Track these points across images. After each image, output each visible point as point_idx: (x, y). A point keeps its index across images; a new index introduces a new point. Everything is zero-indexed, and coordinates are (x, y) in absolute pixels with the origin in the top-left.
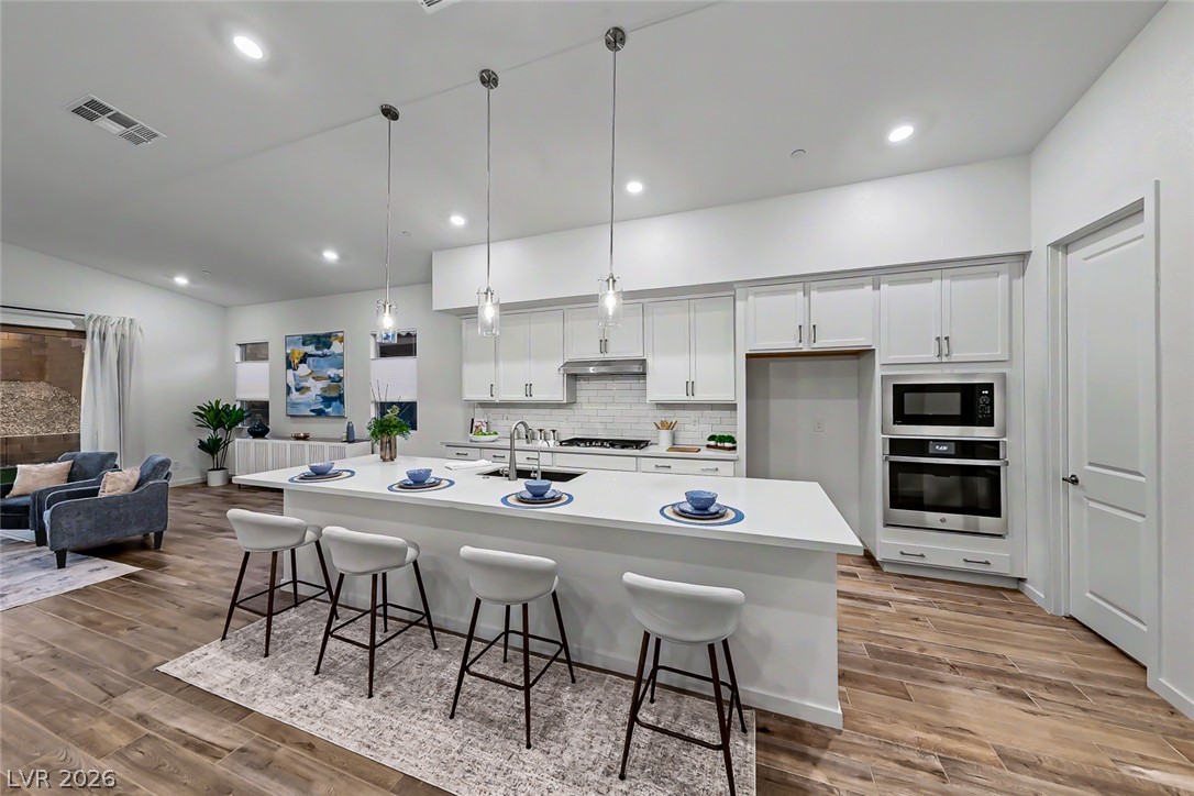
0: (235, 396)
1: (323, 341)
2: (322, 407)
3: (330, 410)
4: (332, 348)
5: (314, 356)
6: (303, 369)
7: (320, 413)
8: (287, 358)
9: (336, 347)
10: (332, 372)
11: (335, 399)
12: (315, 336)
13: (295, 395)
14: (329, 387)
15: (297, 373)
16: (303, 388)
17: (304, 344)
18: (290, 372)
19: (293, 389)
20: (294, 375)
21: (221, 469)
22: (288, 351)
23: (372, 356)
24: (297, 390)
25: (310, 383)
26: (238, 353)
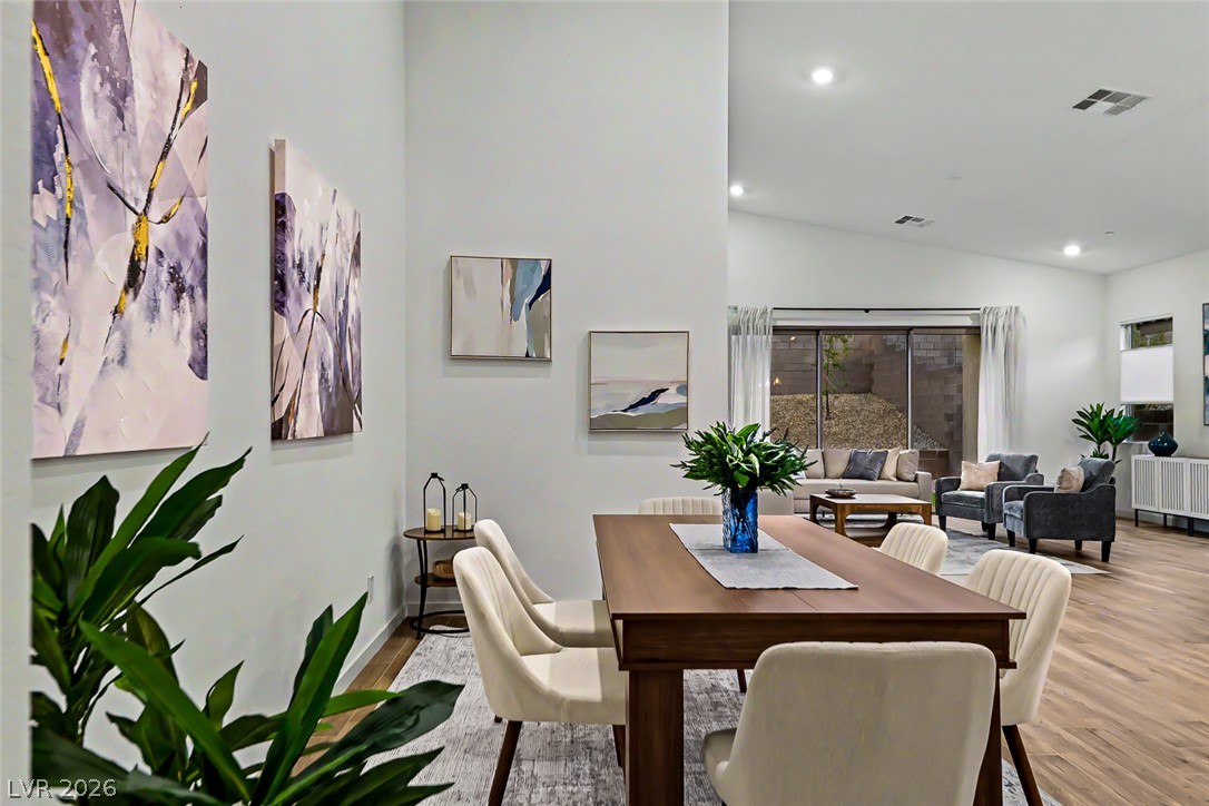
8: (1206, 338)
26: (1122, 337)
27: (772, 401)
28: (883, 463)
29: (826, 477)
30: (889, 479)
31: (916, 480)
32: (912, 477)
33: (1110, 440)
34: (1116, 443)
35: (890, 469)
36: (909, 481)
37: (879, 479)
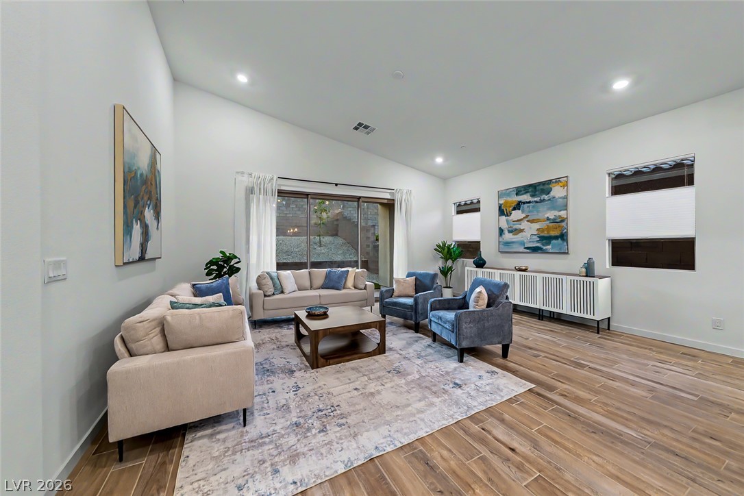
0: (452, 238)
1: (539, 189)
2: (538, 245)
3: (549, 247)
4: (552, 194)
5: (529, 202)
6: (517, 215)
7: (535, 250)
8: (500, 208)
9: (557, 192)
10: (552, 214)
11: (556, 238)
12: (530, 186)
13: (508, 236)
14: (548, 229)
15: (510, 218)
16: (516, 229)
17: (517, 194)
18: (503, 218)
19: (506, 232)
20: (507, 221)
21: (450, 287)
22: (501, 202)
23: (607, 196)
24: (509, 232)
25: (524, 225)
26: (453, 209)
27: (277, 240)
28: (346, 278)
29: (311, 288)
30: (349, 288)
31: (365, 288)
32: (363, 287)
33: (452, 259)
34: (454, 260)
35: (350, 283)
36: (361, 289)
37: (344, 288)
